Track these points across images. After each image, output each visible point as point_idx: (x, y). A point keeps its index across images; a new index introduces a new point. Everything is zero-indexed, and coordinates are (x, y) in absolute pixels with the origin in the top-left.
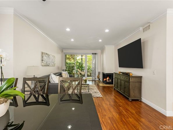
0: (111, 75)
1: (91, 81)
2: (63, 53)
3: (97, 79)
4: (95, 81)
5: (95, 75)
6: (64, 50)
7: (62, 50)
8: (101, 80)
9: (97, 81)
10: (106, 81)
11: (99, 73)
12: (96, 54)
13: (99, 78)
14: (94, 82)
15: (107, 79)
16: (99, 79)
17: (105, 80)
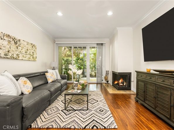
0: (126, 76)
1: (96, 85)
2: (55, 44)
3: (104, 81)
4: (101, 84)
5: (102, 75)
6: (56, 40)
7: (54, 40)
8: (110, 82)
9: (104, 85)
10: (118, 84)
11: (107, 73)
12: (102, 44)
13: (107, 79)
14: (99, 85)
15: (120, 81)
16: (108, 82)
17: (116, 83)
